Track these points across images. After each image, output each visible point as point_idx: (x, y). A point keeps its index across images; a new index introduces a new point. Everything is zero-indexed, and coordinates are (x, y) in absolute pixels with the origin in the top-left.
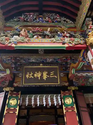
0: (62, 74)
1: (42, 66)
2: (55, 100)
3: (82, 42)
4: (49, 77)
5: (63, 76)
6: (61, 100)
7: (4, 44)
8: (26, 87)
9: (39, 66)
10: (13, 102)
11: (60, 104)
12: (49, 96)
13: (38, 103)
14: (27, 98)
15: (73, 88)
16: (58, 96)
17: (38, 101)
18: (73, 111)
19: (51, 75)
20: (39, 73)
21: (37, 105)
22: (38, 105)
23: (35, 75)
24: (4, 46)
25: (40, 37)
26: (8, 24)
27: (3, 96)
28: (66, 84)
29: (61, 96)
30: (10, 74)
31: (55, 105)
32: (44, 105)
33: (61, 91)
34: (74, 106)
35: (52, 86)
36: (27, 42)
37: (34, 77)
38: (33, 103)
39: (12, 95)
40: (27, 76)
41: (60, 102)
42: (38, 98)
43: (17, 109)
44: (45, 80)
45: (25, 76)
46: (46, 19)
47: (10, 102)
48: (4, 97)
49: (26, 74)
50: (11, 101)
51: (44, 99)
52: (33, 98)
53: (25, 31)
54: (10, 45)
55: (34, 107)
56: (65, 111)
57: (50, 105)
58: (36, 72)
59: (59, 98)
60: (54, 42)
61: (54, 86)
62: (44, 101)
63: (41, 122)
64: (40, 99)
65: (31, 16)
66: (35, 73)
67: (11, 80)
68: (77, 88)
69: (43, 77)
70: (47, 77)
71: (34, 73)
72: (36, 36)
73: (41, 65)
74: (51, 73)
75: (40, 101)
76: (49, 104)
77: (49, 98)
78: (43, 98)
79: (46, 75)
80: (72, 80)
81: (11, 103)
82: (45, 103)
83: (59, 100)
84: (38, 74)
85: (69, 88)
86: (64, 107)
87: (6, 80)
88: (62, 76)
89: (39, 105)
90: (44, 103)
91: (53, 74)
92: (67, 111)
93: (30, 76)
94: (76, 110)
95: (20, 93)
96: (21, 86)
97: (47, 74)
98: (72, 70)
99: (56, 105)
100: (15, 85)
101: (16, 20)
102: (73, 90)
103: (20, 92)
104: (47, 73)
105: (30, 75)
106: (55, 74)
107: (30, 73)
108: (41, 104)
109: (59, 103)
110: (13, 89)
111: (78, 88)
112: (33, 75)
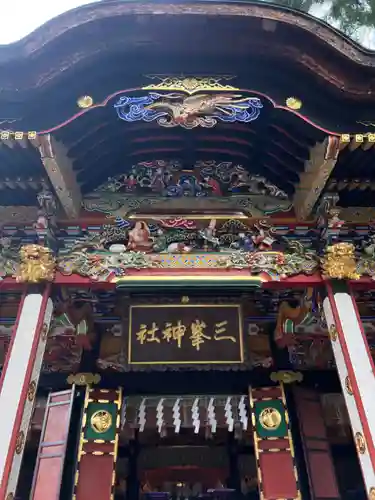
0: (254, 325)
1: (187, 304)
2: (229, 414)
3: (308, 266)
4: (209, 338)
5: (255, 333)
6: (249, 415)
7: (87, 276)
8: (139, 373)
9: (180, 302)
10: (100, 421)
11: (245, 427)
12: (212, 400)
13: (177, 423)
14: (142, 408)
15: (287, 377)
16: (239, 400)
17: (176, 416)
18: (283, 450)
19: (217, 332)
20: (180, 326)
21: (174, 428)
22: (177, 430)
23: (167, 334)
24: (86, 281)
25: (187, 249)
26: (91, 206)
27: (67, 402)
28: (267, 363)
29: (247, 402)
30: (87, 333)
31: (231, 429)
32: (197, 431)
33: (250, 388)
34: (287, 435)
35: (221, 369)
36: (150, 269)
37: (162, 340)
38: (160, 423)
39: (96, 401)
40: (141, 336)
41: (244, 420)
42: (176, 409)
43: (113, 445)
44: (198, 348)
45: (135, 337)
46: (204, 181)
47: (92, 423)
48: (71, 405)
49: (136, 329)
50: (95, 419)
51: (195, 409)
52: (160, 408)
53: (143, 227)
54: (103, 279)
55: (164, 434)
56: (261, 451)
57: (214, 430)
58: (169, 322)
59: (242, 406)
60: (228, 269)
61: (228, 369)
62: (195, 416)
63: (180, 467)
64: (181, 411)
65: (159, 171)
66: (165, 328)
67: (90, 348)
68: (299, 377)
69: (191, 341)
70: (204, 339)
71: (162, 328)
72: (174, 246)
73: (185, 299)
74: (218, 325)
75: (181, 418)
76: (210, 427)
77: (211, 409)
78: (191, 408)
79: (202, 334)
80: (286, 348)
81: (95, 426)
82: (197, 424)
83: (243, 413)
84: (174, 329)
85: (274, 377)
86: (256, 439)
87: (73, 346)
88: (251, 333)
89: (181, 428)
90: (194, 424)
91: (223, 330)
92: (266, 451)
93: (150, 336)
94: (291, 449)
95: (120, 392)
96: (120, 367)
97: (204, 331)
98: (283, 321)
99: (234, 429)
100: (103, 364)
101: (114, 190)
102: (285, 385)
103: (120, 389)
104: (203, 325)
105: (149, 333)
106: (232, 330)
107: (149, 328)
108: (185, 425)
109: (242, 424)
110: (97, 379)
111: (304, 378)
112: (159, 334)
